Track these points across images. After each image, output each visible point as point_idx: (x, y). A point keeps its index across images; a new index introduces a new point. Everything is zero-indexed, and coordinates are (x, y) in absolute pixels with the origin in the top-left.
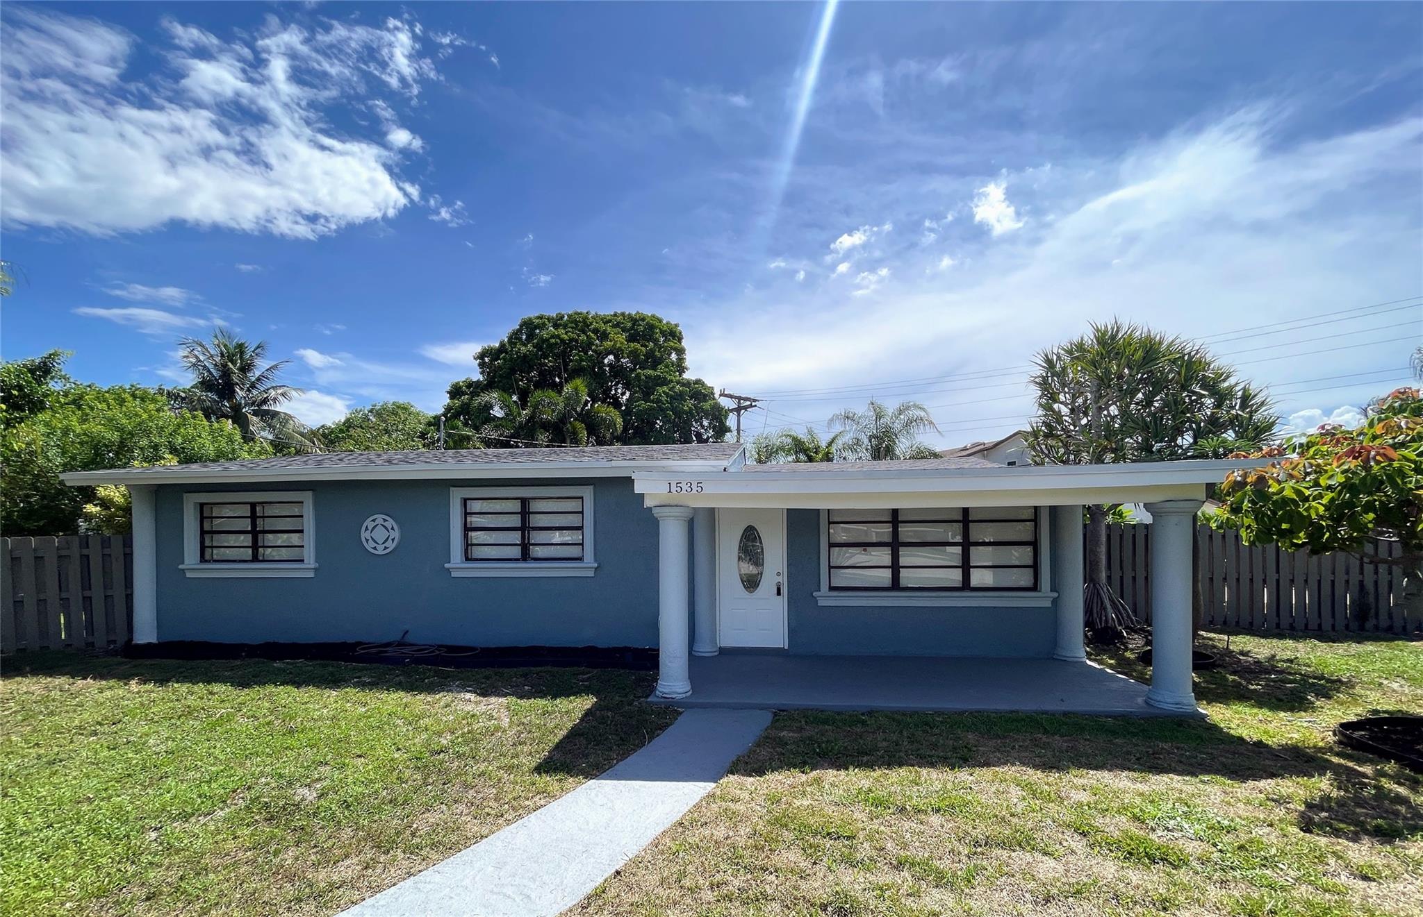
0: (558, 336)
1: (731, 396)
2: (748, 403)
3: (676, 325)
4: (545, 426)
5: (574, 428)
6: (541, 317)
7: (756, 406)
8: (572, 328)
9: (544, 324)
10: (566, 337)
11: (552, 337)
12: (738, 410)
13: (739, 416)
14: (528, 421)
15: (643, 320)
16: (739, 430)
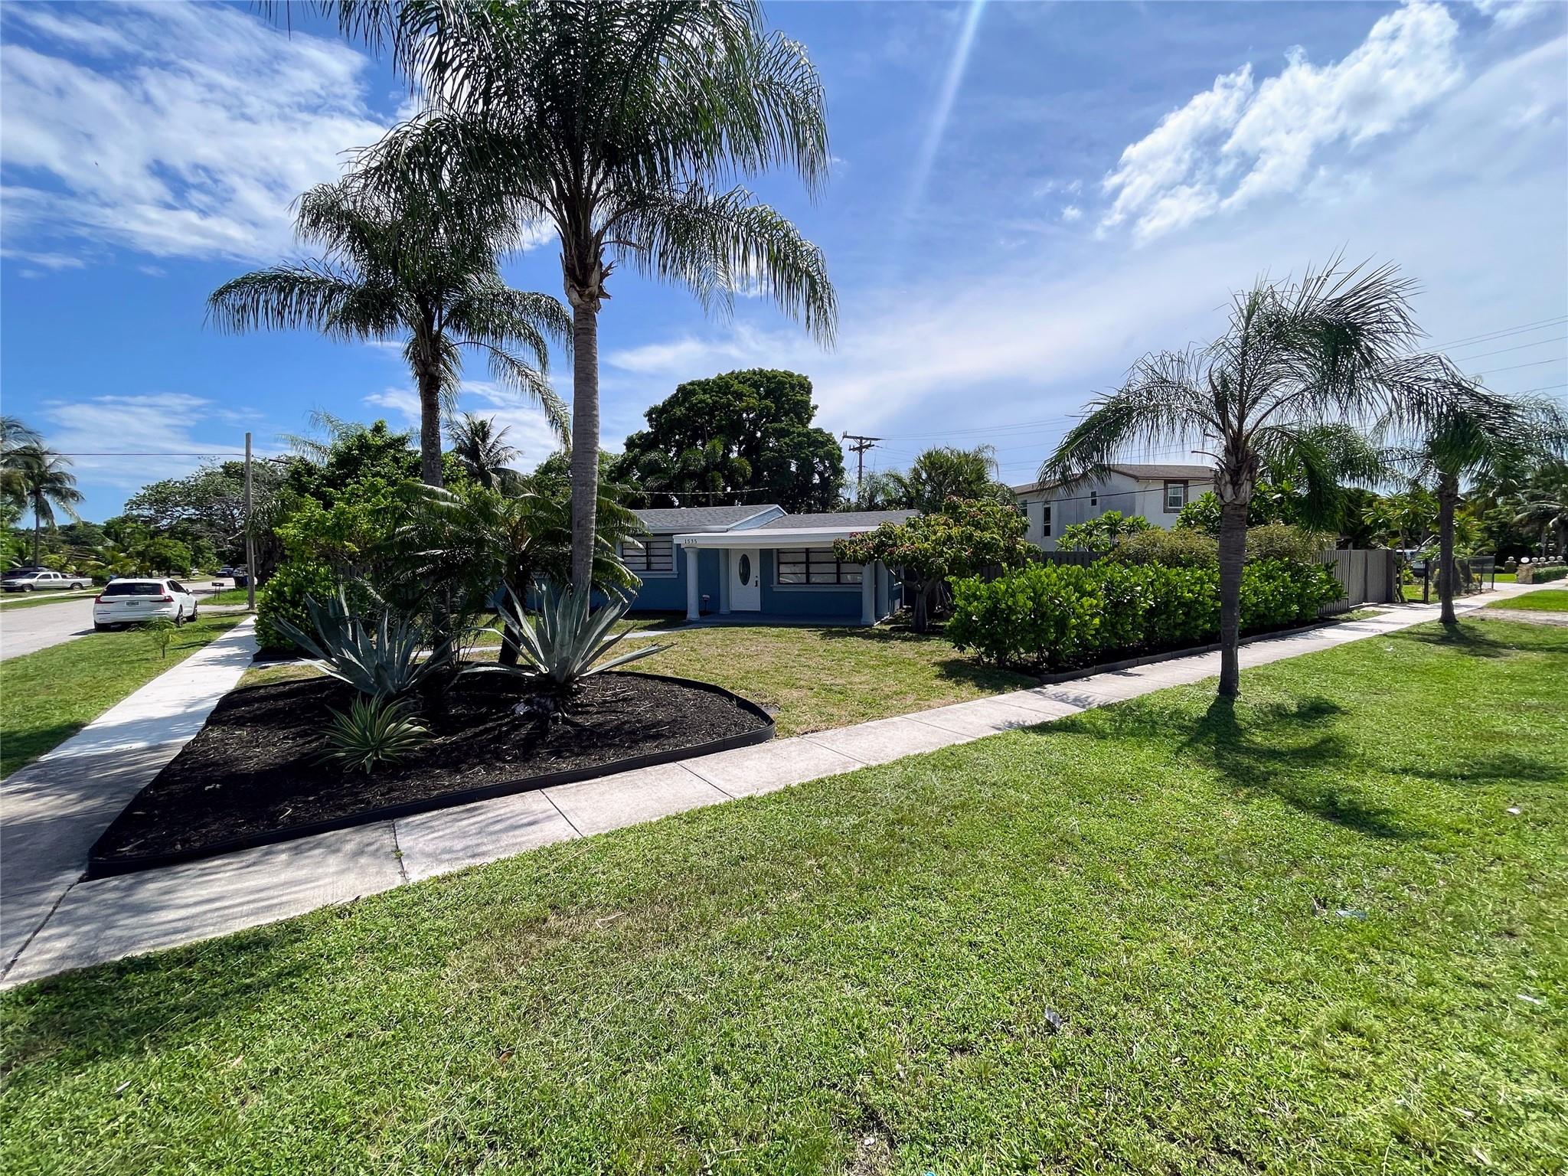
0: (703, 401)
1: (853, 437)
3: (807, 377)
4: (692, 476)
5: (713, 477)
6: (692, 383)
7: (874, 445)
8: (715, 392)
9: (694, 390)
11: (699, 402)
12: (860, 449)
13: (861, 454)
15: (775, 377)
16: (860, 466)
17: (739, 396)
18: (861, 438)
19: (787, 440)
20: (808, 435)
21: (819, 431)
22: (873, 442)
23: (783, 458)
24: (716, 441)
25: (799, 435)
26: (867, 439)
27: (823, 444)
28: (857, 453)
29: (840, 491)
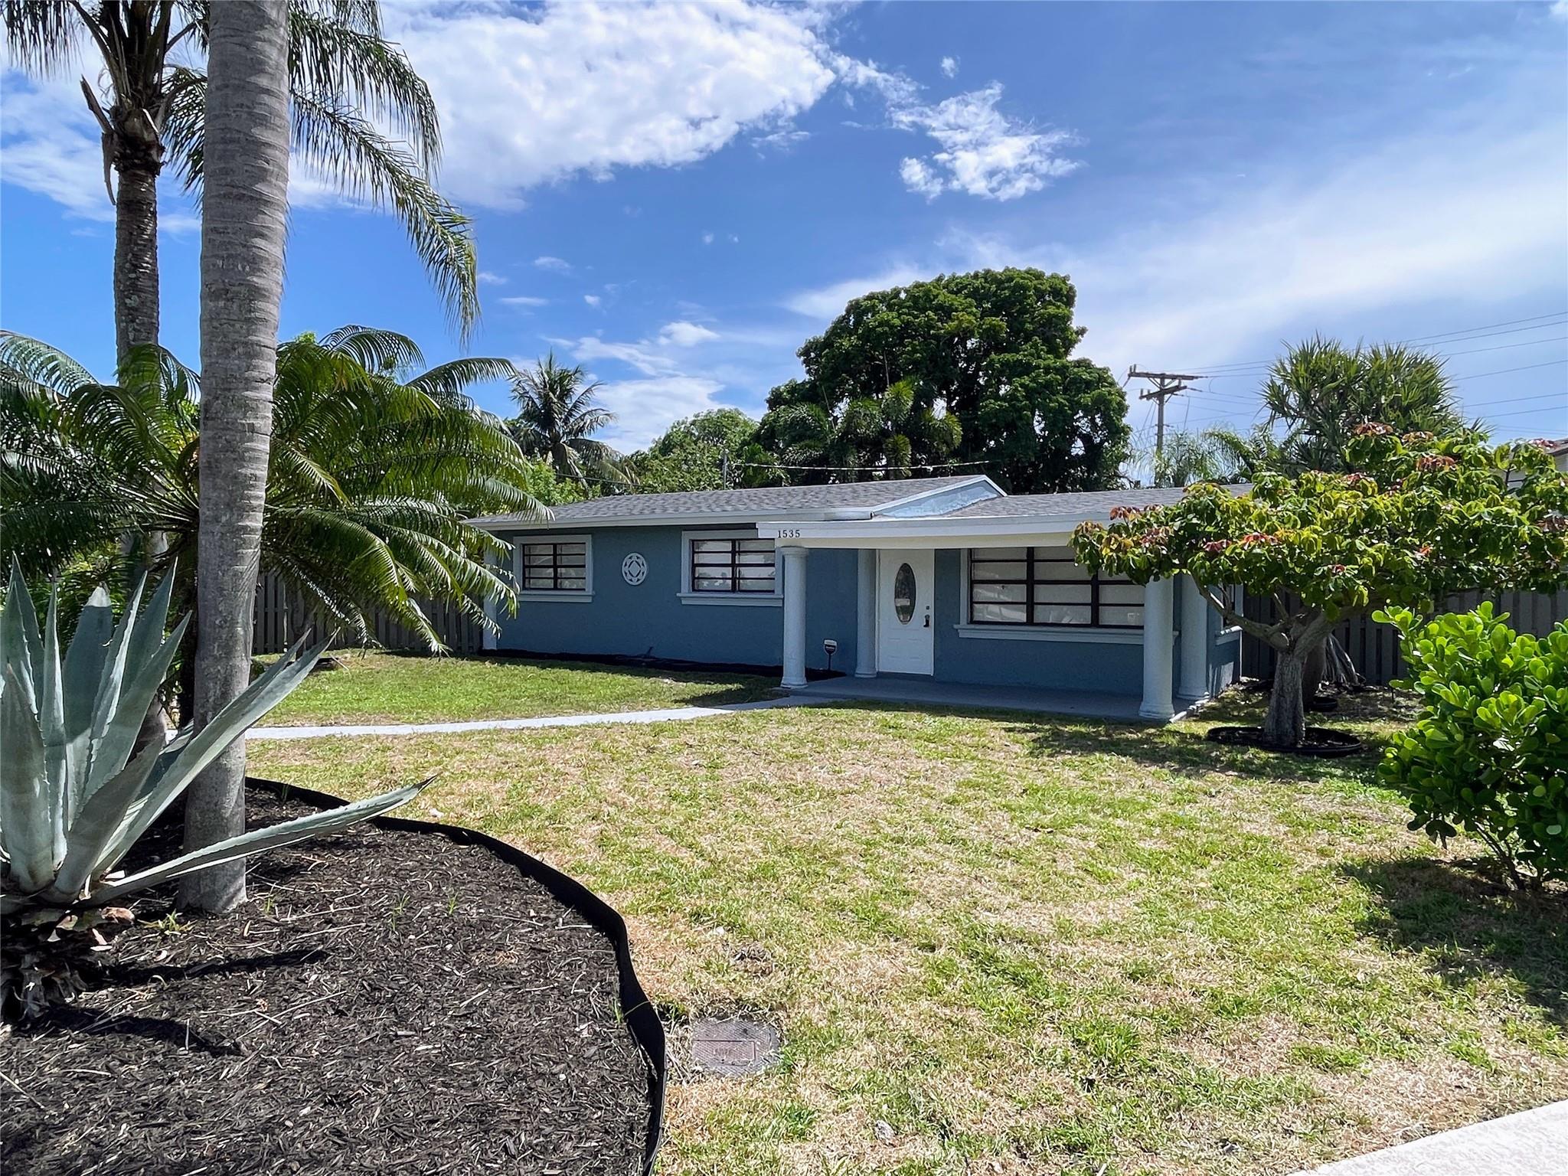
0: (887, 323)
1: (1148, 375)
2: (1176, 383)
3: (1067, 278)
4: (859, 443)
5: (895, 443)
6: (871, 297)
7: (1185, 387)
8: (908, 307)
9: (874, 306)
10: (897, 322)
11: (881, 324)
12: (1160, 395)
13: (1161, 404)
14: (841, 438)
15: (1011, 278)
16: (1160, 426)
17: (946, 312)
18: (1163, 377)
19: (1026, 380)
20: (1063, 370)
21: (1084, 364)
22: (1184, 383)
23: (1019, 410)
24: (901, 384)
25: (1047, 370)
26: (1174, 377)
27: (1088, 385)
28: (1154, 403)
29: (1122, 467)
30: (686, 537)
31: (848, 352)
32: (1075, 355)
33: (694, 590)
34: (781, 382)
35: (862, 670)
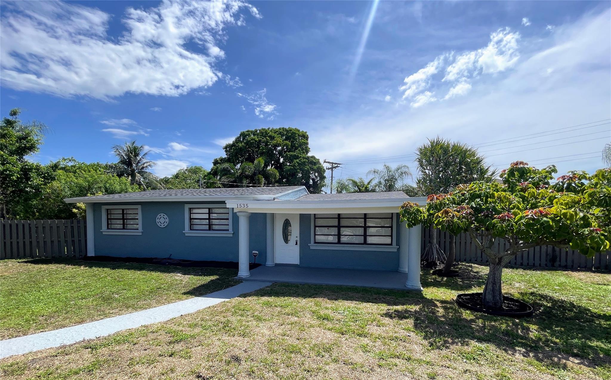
0: (254, 139)
1: (329, 162)
2: (336, 165)
3: (306, 132)
4: (247, 177)
5: (258, 177)
6: (248, 131)
7: (339, 167)
8: (260, 135)
9: (249, 134)
10: (257, 139)
11: (252, 140)
12: (332, 169)
13: (332, 171)
14: (240, 175)
15: (291, 130)
16: (332, 177)
17: (272, 138)
18: (333, 163)
19: (298, 160)
20: (308, 158)
21: (313, 157)
22: (338, 165)
23: (296, 170)
24: (260, 159)
25: (304, 158)
26: (335, 164)
27: (315, 164)
28: (330, 171)
29: (323, 189)
30: (187, 207)
31: (241, 148)
32: (310, 154)
33: (191, 229)
34: (218, 157)
35: (269, 263)
